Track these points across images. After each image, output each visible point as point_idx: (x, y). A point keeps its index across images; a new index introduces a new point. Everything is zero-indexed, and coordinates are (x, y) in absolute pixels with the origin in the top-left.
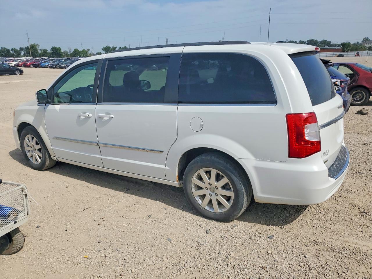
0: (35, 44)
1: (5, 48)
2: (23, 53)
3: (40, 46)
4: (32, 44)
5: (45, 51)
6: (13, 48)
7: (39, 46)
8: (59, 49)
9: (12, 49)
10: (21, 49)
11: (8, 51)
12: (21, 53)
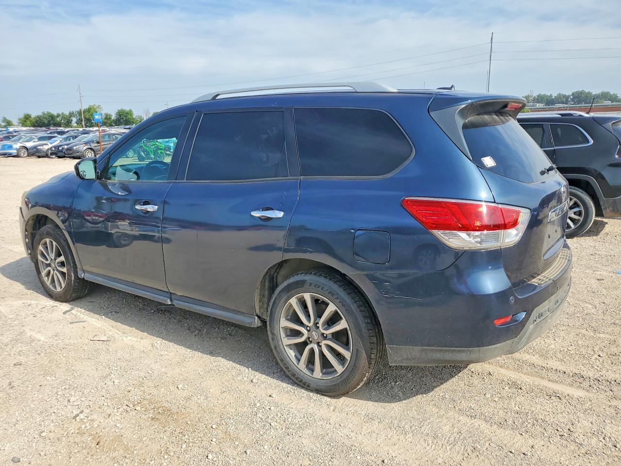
0: (94, 105)
1: (48, 113)
2: (74, 120)
3: (103, 109)
4: (90, 106)
5: (107, 117)
6: (60, 113)
7: (101, 108)
8: (130, 113)
9: (58, 116)
10: (72, 114)
11: (52, 117)
12: (72, 120)
